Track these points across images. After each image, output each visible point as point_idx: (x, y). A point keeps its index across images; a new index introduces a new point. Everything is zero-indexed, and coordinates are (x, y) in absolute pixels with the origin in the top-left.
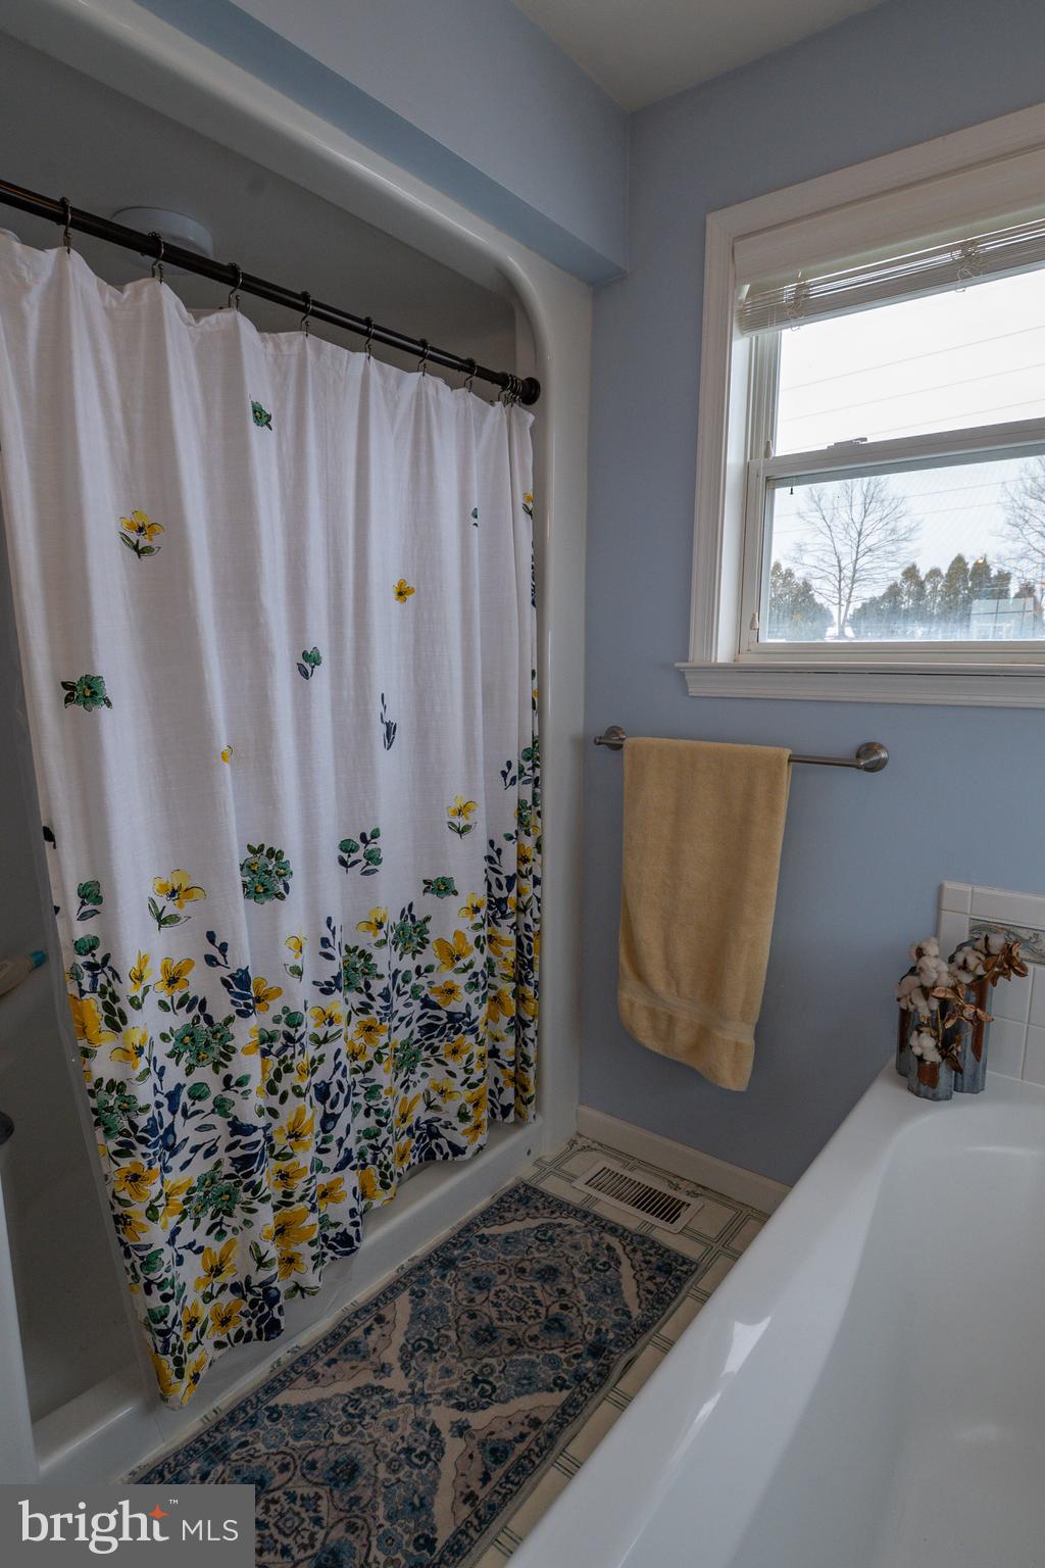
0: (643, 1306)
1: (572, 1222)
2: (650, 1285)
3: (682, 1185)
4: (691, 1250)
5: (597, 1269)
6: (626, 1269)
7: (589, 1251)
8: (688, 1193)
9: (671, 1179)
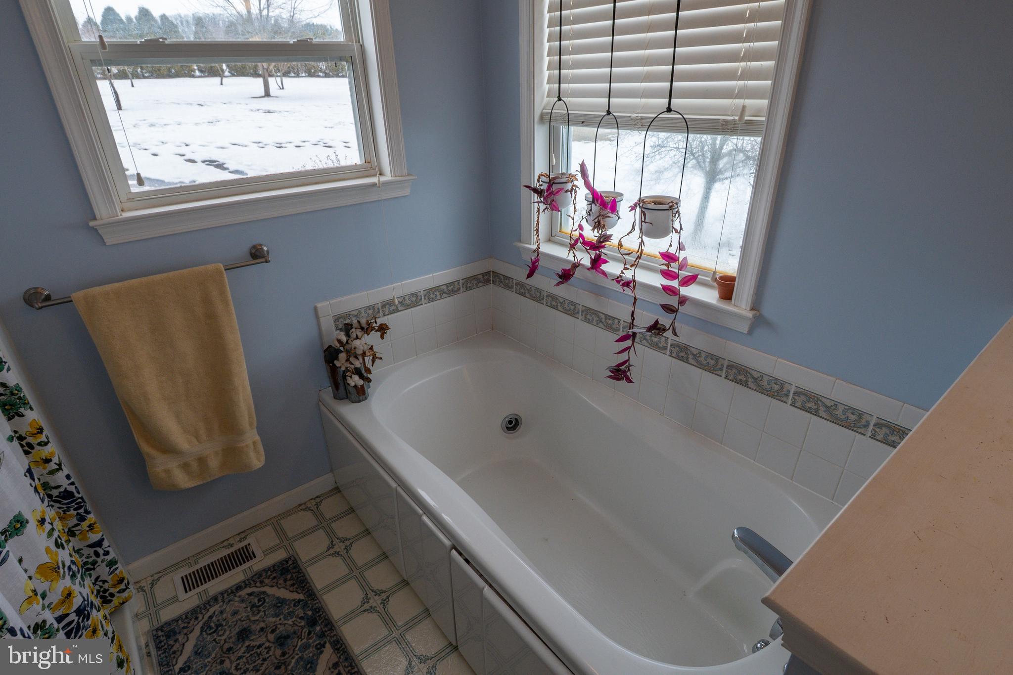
0: (300, 592)
1: (216, 608)
2: (289, 583)
3: (231, 541)
4: (280, 556)
5: (260, 606)
6: (270, 591)
7: (245, 606)
8: (240, 541)
9: (222, 545)
